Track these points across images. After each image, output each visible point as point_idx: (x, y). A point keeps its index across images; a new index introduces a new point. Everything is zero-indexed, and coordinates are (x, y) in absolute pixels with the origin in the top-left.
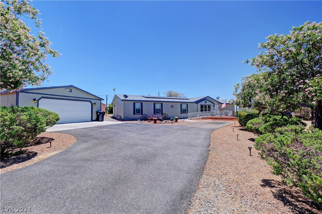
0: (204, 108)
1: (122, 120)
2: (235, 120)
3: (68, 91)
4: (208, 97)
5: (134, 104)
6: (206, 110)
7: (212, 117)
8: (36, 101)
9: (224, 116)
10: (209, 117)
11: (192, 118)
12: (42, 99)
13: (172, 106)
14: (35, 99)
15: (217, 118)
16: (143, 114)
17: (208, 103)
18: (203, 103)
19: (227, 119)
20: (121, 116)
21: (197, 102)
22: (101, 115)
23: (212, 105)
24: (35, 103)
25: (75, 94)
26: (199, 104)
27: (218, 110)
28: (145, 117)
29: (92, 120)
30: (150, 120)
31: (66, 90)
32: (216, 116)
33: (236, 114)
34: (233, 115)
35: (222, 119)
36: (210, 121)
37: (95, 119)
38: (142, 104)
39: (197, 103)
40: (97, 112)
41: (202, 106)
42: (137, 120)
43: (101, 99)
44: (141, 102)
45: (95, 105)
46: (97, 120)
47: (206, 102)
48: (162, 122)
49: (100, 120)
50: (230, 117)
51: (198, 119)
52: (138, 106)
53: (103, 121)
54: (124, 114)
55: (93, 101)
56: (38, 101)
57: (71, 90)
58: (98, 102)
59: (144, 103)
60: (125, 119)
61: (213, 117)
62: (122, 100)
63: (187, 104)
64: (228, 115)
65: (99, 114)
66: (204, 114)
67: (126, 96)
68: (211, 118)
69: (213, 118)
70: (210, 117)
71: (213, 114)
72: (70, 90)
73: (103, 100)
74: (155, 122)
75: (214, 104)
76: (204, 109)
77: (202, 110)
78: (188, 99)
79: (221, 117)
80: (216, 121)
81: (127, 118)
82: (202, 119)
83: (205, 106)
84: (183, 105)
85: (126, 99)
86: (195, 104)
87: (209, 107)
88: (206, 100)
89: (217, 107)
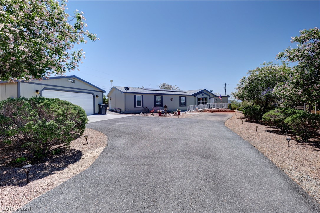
0: (201, 100)
1: (123, 113)
2: (231, 112)
3: (71, 82)
4: (205, 90)
5: (135, 96)
6: (203, 103)
8: (39, 92)
9: (220, 109)
10: (207, 109)
11: (191, 111)
12: (45, 90)
13: (172, 99)
14: (38, 90)
15: (215, 110)
16: (144, 106)
17: (205, 96)
18: (200, 96)
19: (224, 111)
20: (121, 109)
21: (195, 95)
22: (104, 108)
23: (208, 97)
24: (38, 94)
25: (77, 85)
26: (197, 97)
28: (146, 110)
29: (95, 114)
30: (152, 112)
31: (69, 81)
32: (213, 109)
35: (220, 112)
36: (208, 113)
37: (98, 113)
38: (143, 96)
39: (194, 96)
40: (100, 105)
41: (199, 99)
42: (139, 113)
43: (103, 91)
44: (142, 94)
45: (97, 97)
46: (100, 113)
47: (203, 95)
48: (166, 115)
49: (102, 113)
50: (226, 110)
51: (197, 111)
52: (139, 98)
53: (106, 114)
54: (125, 106)
55: (96, 94)
56: (40, 92)
57: (74, 80)
58: (99, 94)
59: (144, 95)
60: (126, 112)
61: (210, 109)
62: (124, 92)
63: (186, 97)
64: (224, 108)
65: (101, 106)
66: (202, 107)
67: (127, 88)
68: (209, 111)
69: (211, 111)
71: (210, 106)
72: (72, 81)
73: (105, 92)
74: (160, 115)
75: (210, 96)
76: (201, 102)
77: (199, 103)
78: (185, 92)
79: (218, 109)
80: (215, 113)
81: (128, 111)
82: (201, 111)
83: (202, 99)
84: (182, 98)
85: (128, 91)
86: (193, 97)
87: (206, 100)
88: (203, 93)
89: (212, 99)
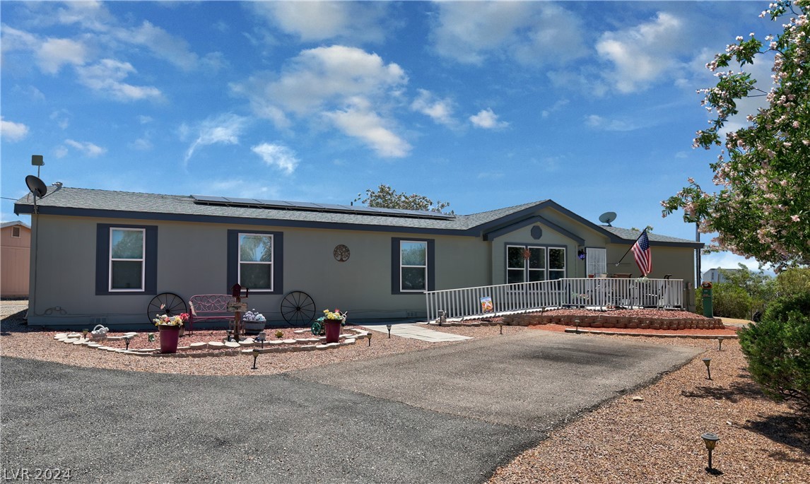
0: (526, 262)
4: (550, 204)
5: (103, 231)
6: (535, 276)
7: (567, 312)
10: (552, 311)
11: (449, 320)
13: (342, 252)
15: (594, 319)
17: (550, 239)
18: (521, 237)
21: (488, 232)
23: (573, 246)
26: (500, 245)
27: (604, 277)
32: (592, 310)
33: (697, 298)
34: (687, 306)
36: (547, 332)
39: (485, 238)
41: (514, 255)
44: (150, 224)
47: (536, 233)
50: (667, 315)
51: (488, 322)
61: (573, 311)
63: (431, 244)
64: (660, 303)
67: (39, 187)
68: (558, 320)
69: (568, 321)
70: (554, 314)
71: (574, 295)
75: (581, 241)
76: (526, 269)
77: (514, 276)
78: (444, 219)
79: (615, 314)
80: (590, 338)
81: (55, 314)
82: (509, 321)
83: (536, 256)
84: (405, 247)
85: (41, 202)
86: (477, 243)
87: (556, 258)
88: (538, 224)
89: (597, 258)
